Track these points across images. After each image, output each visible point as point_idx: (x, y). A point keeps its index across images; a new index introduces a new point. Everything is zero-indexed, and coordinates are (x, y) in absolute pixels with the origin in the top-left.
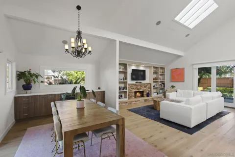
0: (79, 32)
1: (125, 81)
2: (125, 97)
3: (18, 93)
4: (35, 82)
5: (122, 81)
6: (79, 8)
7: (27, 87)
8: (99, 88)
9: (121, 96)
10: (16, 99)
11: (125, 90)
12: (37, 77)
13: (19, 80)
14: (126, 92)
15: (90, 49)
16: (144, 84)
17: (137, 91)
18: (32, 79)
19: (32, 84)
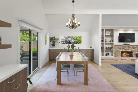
0: (73, 15)
1: (112, 42)
2: (112, 55)
3: (50, 48)
4: (56, 42)
5: (110, 42)
6: (73, 2)
7: (53, 45)
8: (91, 47)
9: (108, 54)
10: (49, 50)
11: (111, 50)
12: (57, 40)
13: (51, 41)
14: (113, 51)
15: (79, 23)
16: (133, 46)
17: (125, 51)
18: (55, 41)
19: (55, 43)
